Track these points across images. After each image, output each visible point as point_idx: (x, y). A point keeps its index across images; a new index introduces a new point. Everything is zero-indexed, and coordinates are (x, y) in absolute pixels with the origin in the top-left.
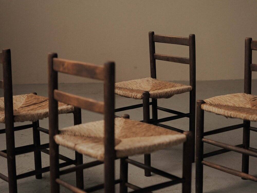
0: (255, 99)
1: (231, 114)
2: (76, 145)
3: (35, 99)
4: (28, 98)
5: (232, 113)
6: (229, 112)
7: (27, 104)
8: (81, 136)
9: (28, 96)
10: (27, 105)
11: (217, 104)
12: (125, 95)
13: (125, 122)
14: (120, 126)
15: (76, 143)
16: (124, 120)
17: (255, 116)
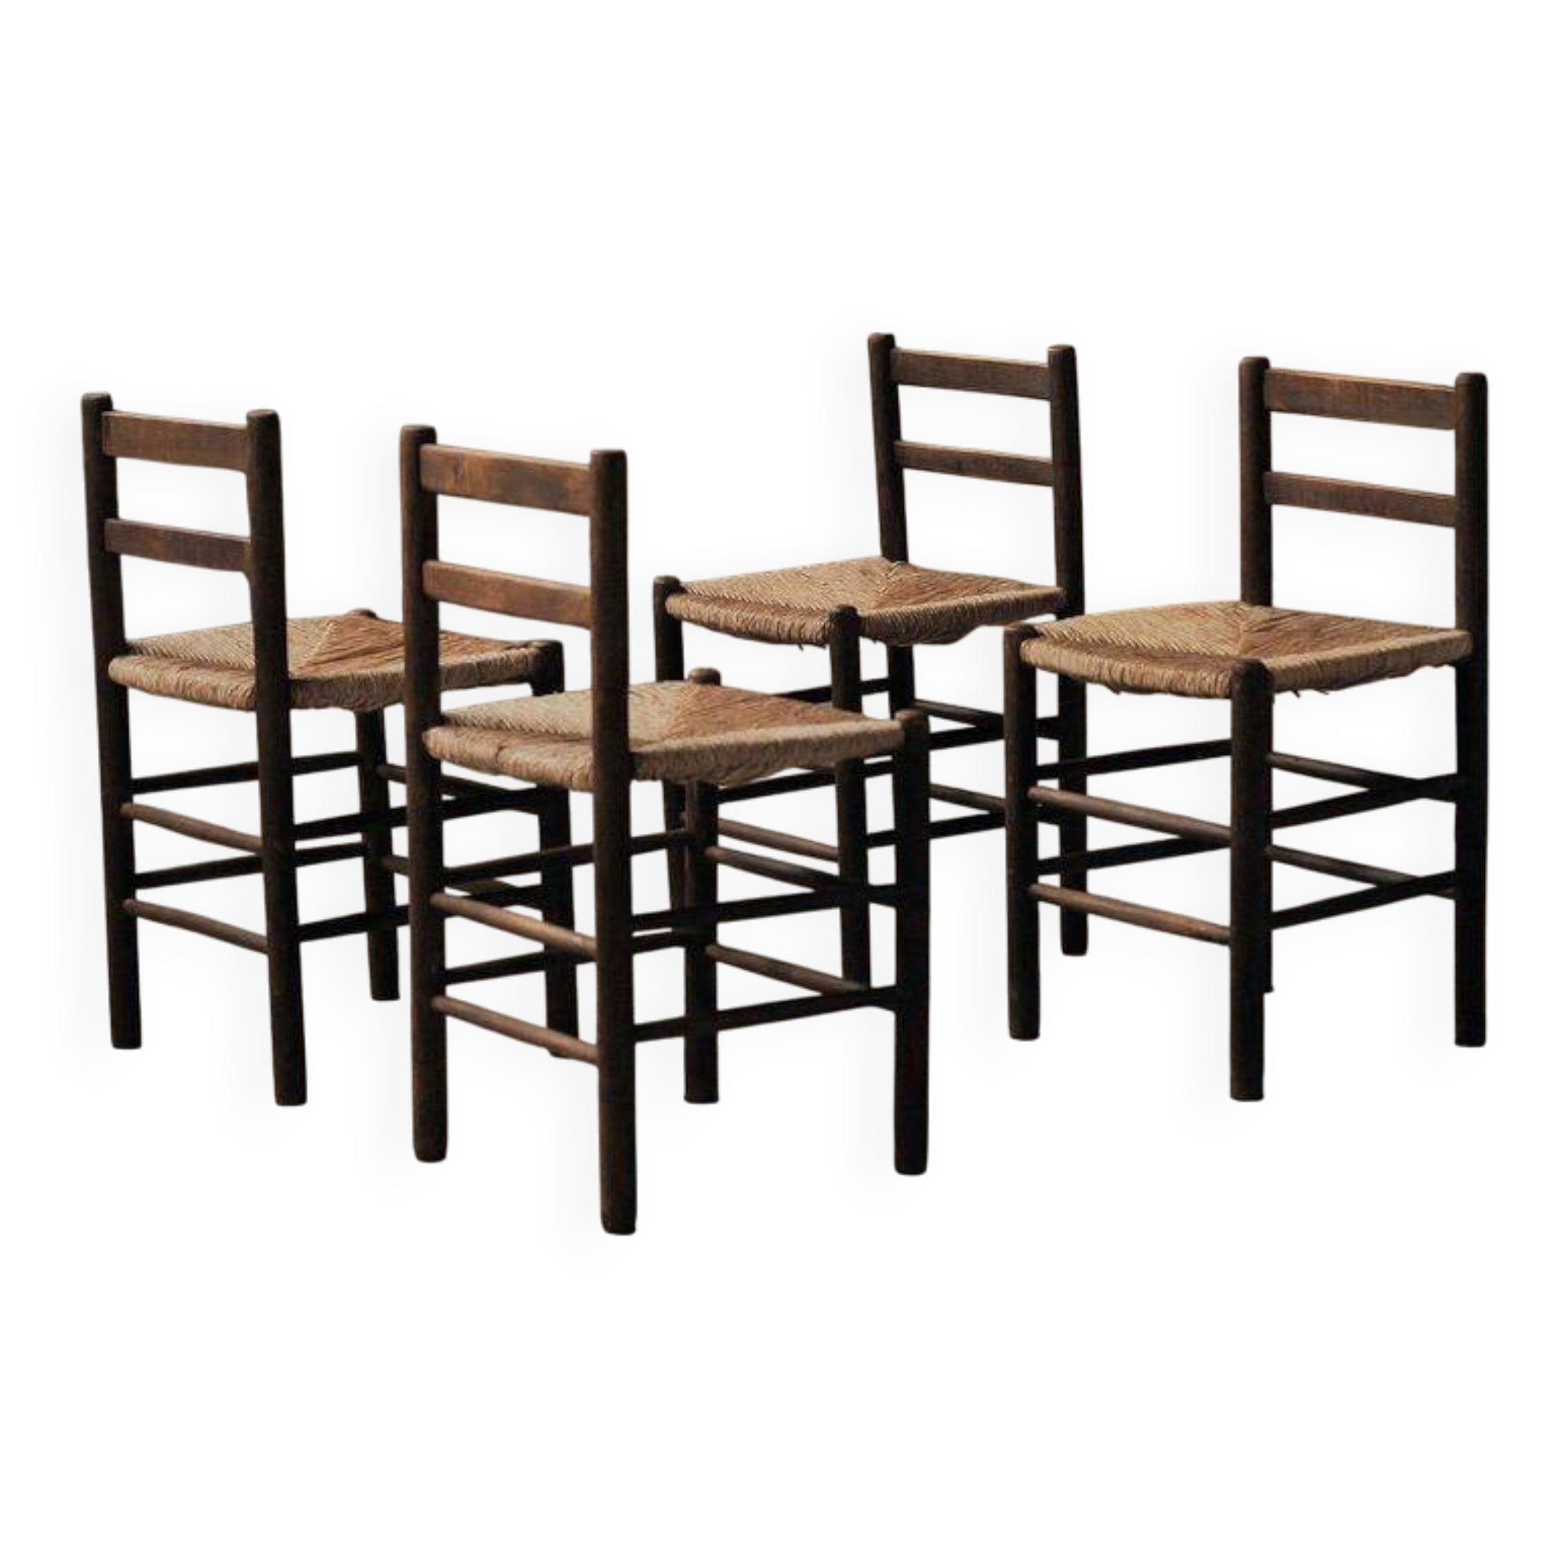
0: (1273, 623)
1: (1124, 670)
2: (501, 748)
3: (370, 631)
4: (338, 632)
5: (1127, 668)
6: (1116, 664)
7: (338, 650)
8: (523, 730)
9: (336, 623)
10: (335, 655)
11: (1090, 641)
12: (750, 628)
13: (697, 695)
14: (678, 708)
15: (505, 744)
16: (698, 688)
17: (1204, 675)
